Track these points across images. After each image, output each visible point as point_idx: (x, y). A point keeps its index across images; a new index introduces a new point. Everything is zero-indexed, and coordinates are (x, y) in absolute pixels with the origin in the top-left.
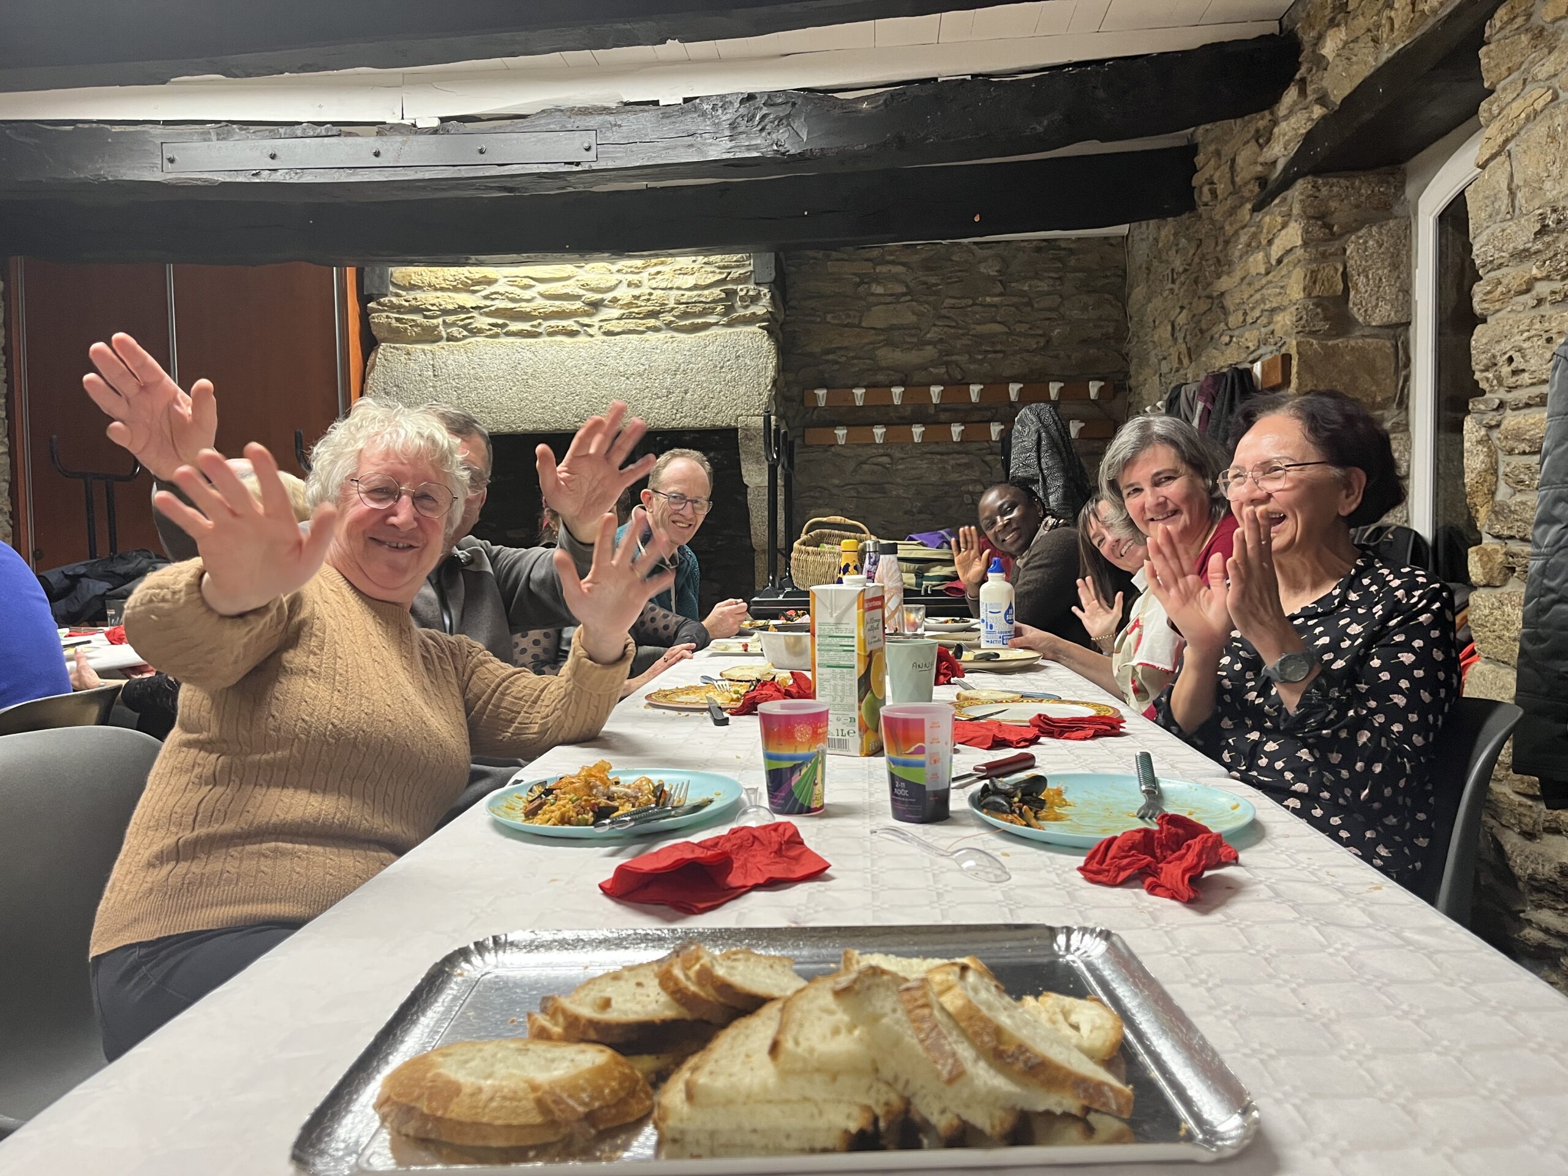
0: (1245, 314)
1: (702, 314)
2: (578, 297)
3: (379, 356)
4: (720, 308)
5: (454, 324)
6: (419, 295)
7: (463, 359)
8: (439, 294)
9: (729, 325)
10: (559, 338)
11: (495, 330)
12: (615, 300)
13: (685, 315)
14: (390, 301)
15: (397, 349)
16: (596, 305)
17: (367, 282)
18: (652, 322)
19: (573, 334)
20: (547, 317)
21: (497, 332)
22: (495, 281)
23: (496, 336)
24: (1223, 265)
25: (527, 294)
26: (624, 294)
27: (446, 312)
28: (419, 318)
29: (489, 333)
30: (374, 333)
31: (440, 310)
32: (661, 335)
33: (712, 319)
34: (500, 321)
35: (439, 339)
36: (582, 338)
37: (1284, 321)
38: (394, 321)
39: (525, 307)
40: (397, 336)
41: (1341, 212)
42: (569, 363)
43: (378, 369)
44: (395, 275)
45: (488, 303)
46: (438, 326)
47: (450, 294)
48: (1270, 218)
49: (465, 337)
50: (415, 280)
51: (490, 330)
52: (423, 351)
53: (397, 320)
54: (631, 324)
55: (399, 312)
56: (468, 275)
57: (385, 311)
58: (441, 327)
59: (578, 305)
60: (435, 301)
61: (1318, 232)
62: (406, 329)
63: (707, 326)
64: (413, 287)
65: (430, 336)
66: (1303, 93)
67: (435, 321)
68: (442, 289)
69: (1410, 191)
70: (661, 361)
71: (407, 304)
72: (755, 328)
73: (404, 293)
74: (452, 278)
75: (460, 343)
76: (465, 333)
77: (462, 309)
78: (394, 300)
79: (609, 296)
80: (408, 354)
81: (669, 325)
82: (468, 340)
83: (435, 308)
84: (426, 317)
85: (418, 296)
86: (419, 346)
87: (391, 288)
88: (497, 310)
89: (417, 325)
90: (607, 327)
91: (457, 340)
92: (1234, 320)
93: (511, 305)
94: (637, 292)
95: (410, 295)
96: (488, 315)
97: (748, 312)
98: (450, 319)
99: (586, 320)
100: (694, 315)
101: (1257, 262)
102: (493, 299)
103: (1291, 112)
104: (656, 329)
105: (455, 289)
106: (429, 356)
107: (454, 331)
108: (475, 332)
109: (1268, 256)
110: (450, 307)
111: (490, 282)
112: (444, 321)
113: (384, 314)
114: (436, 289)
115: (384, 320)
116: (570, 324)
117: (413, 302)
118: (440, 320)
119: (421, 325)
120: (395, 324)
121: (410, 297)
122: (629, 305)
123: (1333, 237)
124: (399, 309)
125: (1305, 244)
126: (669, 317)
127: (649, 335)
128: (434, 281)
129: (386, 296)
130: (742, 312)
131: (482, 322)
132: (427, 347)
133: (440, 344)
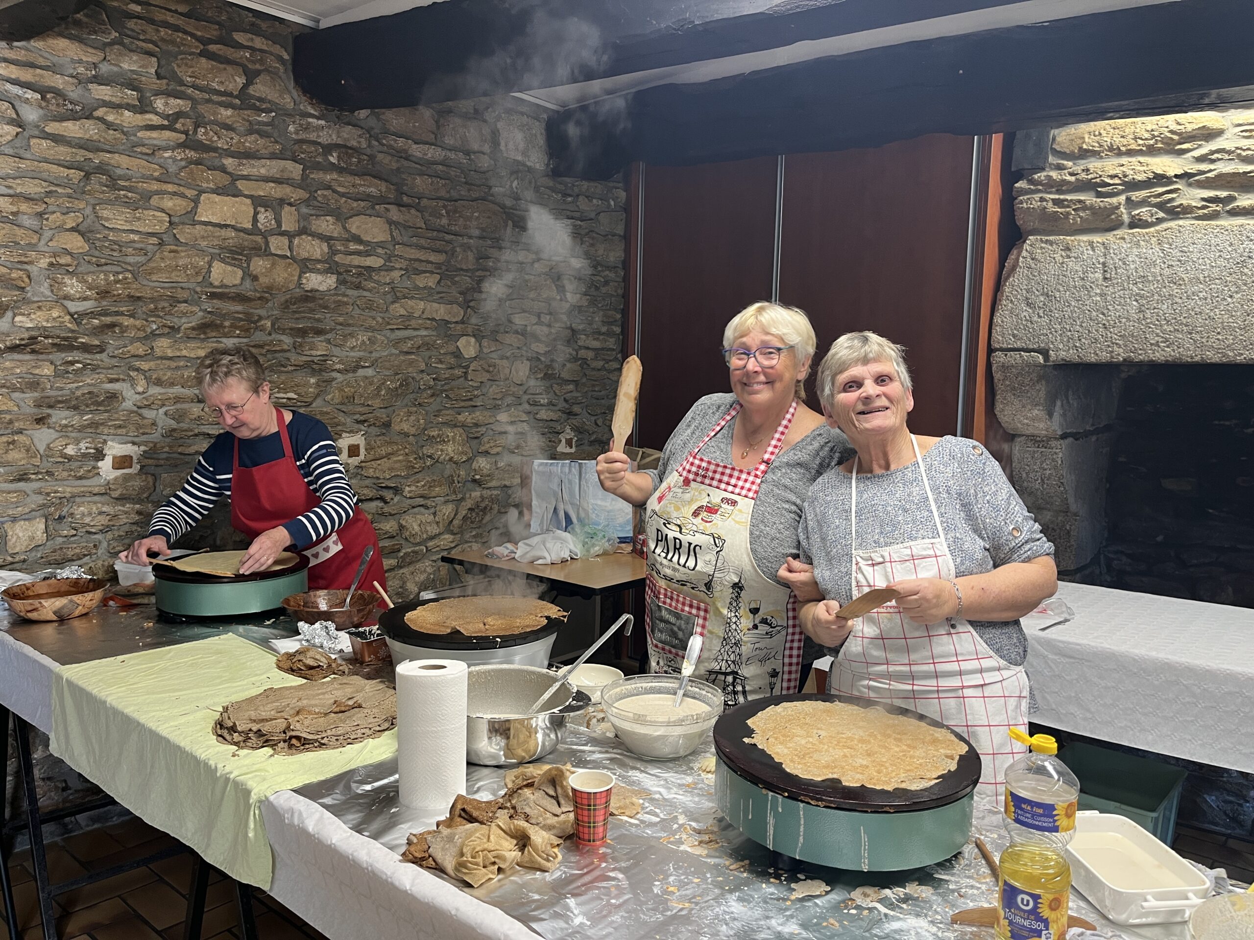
3: (1024, 253)
5: (1143, 203)
6: (1094, 165)
7: (1154, 252)
8: (1124, 160)
11: (1214, 207)
14: (1049, 177)
15: (1051, 243)
17: (1017, 152)
22: (1219, 133)
23: (1215, 216)
27: (1133, 186)
28: (1088, 198)
29: (1201, 212)
30: (1019, 223)
31: (1124, 183)
34: (1223, 194)
35: (1117, 225)
38: (1050, 204)
40: (1053, 224)
43: (1022, 271)
44: (1058, 139)
45: (1204, 167)
46: (1117, 208)
47: (1142, 159)
49: (1160, 221)
50: (1090, 142)
51: (1204, 207)
52: (1091, 243)
53: (1056, 202)
55: (1059, 192)
56: (1174, 127)
57: (1039, 191)
58: (1122, 209)
60: (1118, 171)
62: (1068, 213)
64: (1085, 154)
65: (1103, 222)
67: (1114, 200)
68: (1130, 153)
71: (1073, 179)
73: (1070, 164)
74: (1147, 135)
75: (1152, 229)
76: (1161, 215)
77: (1160, 179)
78: (1054, 174)
80: (1068, 249)
82: (1165, 225)
83: (1117, 181)
84: (1099, 195)
85: (1091, 166)
86: (1085, 238)
87: (1051, 159)
88: (1220, 176)
89: (1085, 208)
91: (1146, 225)
93: (1244, 167)
95: (1078, 167)
96: (1201, 185)
98: (1138, 195)
102: (1213, 161)
105: (1151, 151)
106: (1100, 251)
107: (1143, 212)
108: (1175, 213)
110: (1141, 177)
111: (1209, 134)
112: (1128, 199)
113: (1037, 196)
114: (1119, 154)
115: (1036, 204)
117: (1083, 176)
118: (1122, 198)
119: (1091, 208)
120: (1051, 208)
121: (1078, 169)
124: (1060, 187)
128: (1117, 140)
129: (1043, 169)
131: (1192, 196)
132: (1097, 238)
133: (1119, 233)
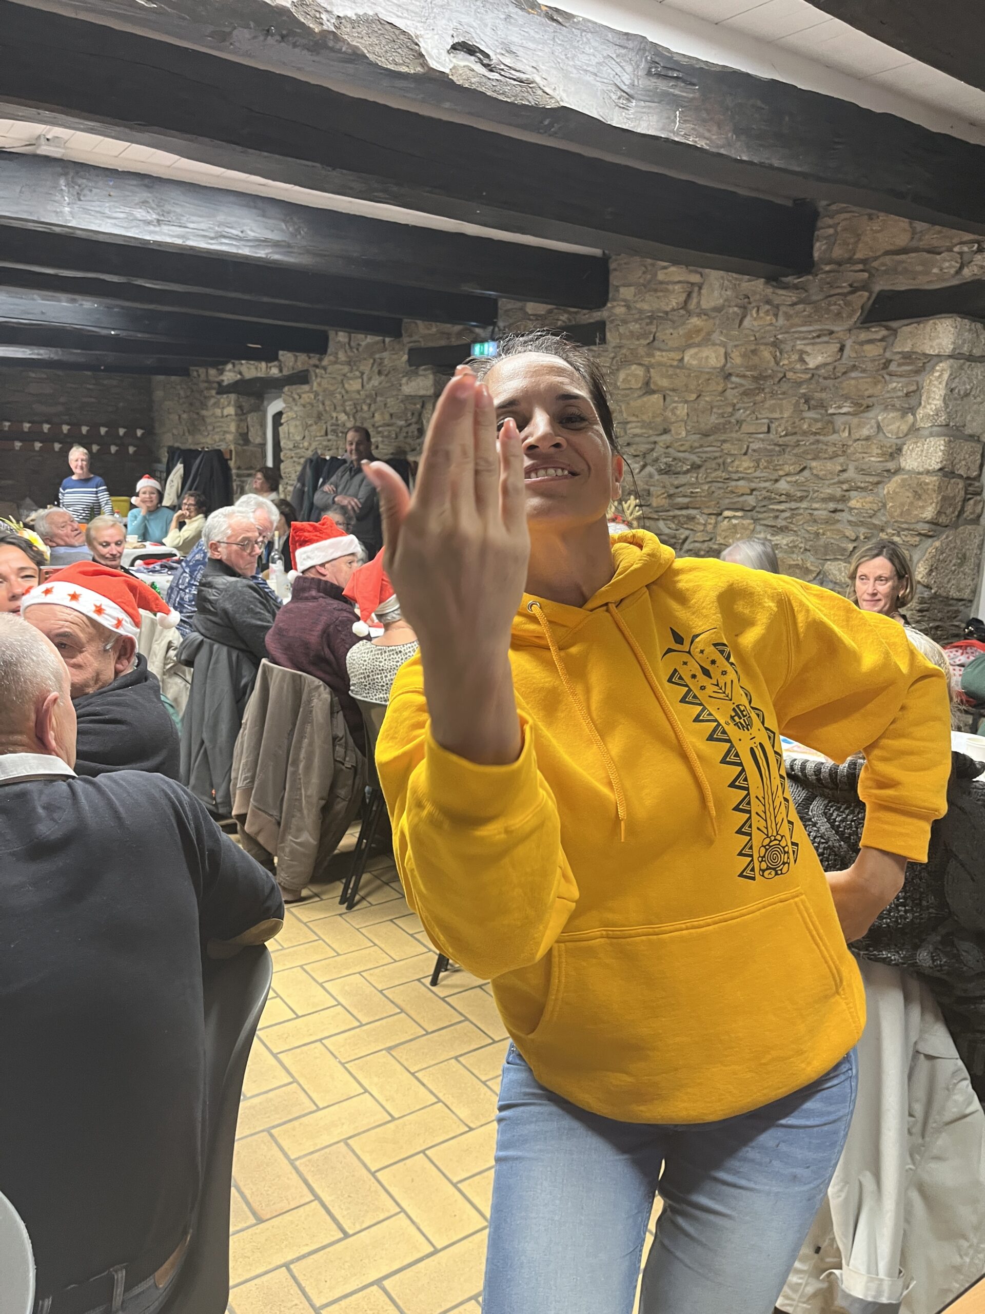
0: (214, 428)
24: (204, 406)
37: (229, 437)
41: (246, 406)
48: (223, 399)
61: (240, 412)
66: (234, 366)
69: (265, 403)
92: (210, 428)
101: (218, 412)
103: (230, 371)
109: (222, 412)
123: (243, 414)
125: (236, 415)
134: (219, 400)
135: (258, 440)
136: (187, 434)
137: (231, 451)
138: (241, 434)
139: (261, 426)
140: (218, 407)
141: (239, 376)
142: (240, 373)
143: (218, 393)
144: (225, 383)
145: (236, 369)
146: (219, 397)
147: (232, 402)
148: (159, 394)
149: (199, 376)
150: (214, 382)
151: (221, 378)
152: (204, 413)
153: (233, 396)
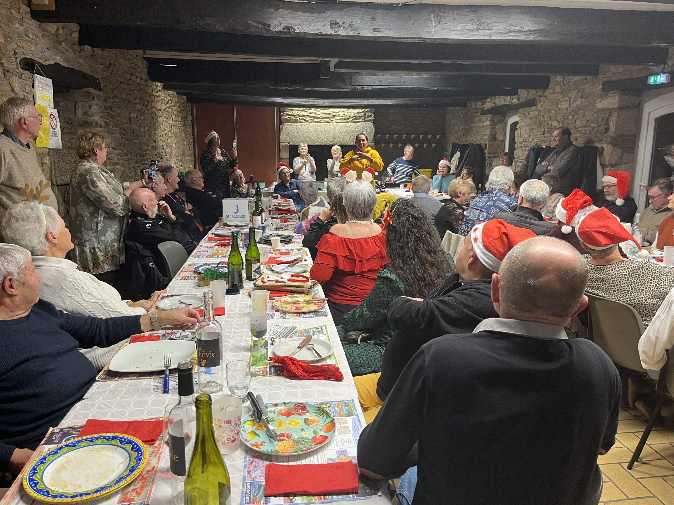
0: (477, 133)
1: (359, 119)
2: (330, 114)
3: (283, 126)
4: (363, 118)
5: (302, 119)
6: (293, 112)
7: (304, 127)
9: (364, 122)
10: (326, 123)
12: (339, 115)
13: (355, 119)
15: (288, 124)
16: (334, 116)
18: (347, 120)
19: (329, 122)
20: (323, 118)
21: (312, 121)
24: (473, 121)
25: (319, 113)
26: (341, 114)
27: (300, 116)
28: (294, 118)
30: (282, 120)
31: (298, 116)
32: (349, 124)
33: (361, 120)
34: (313, 119)
35: (298, 122)
36: (331, 124)
37: (486, 137)
39: (319, 116)
40: (288, 121)
41: (496, 120)
42: (329, 129)
43: (284, 129)
48: (484, 118)
51: (310, 121)
54: (342, 121)
57: (285, 115)
58: (299, 120)
59: (330, 116)
60: (298, 113)
61: (492, 124)
62: (290, 120)
63: (359, 122)
64: (292, 110)
65: (296, 122)
66: (491, 100)
68: (299, 111)
69: (507, 118)
70: (349, 129)
72: (370, 123)
75: (303, 124)
76: (304, 121)
77: (304, 116)
78: (288, 113)
79: (338, 114)
80: (291, 126)
81: (351, 121)
82: (305, 123)
86: (293, 124)
87: (287, 110)
88: (312, 116)
90: (337, 121)
92: (475, 133)
93: (315, 115)
94: (344, 113)
95: (291, 112)
96: (310, 117)
97: (369, 119)
98: (301, 118)
99: (332, 119)
100: (357, 119)
101: (480, 124)
102: (311, 114)
103: (489, 102)
104: (348, 122)
105: (302, 111)
106: (296, 126)
107: (302, 121)
108: (306, 121)
109: (483, 124)
114: (297, 111)
115: (285, 117)
116: (328, 120)
117: (292, 114)
118: (298, 118)
120: (287, 118)
122: (342, 116)
123: (494, 124)
124: (289, 115)
125: (490, 125)
126: (351, 120)
127: (346, 123)
129: (286, 112)
130: (367, 119)
131: (308, 119)
132: (295, 124)
133: (299, 123)
134: (481, 118)
135: (501, 138)
136: (462, 136)
137: (486, 144)
138: (492, 135)
139: (503, 131)
140: (481, 122)
141: (494, 105)
142: (495, 103)
143: (481, 114)
144: (486, 109)
145: (493, 101)
146: (481, 116)
147: (489, 119)
148: (449, 116)
149: (471, 106)
150: (479, 109)
151: (484, 106)
152: (473, 125)
153: (489, 116)
